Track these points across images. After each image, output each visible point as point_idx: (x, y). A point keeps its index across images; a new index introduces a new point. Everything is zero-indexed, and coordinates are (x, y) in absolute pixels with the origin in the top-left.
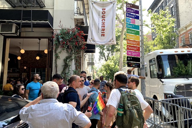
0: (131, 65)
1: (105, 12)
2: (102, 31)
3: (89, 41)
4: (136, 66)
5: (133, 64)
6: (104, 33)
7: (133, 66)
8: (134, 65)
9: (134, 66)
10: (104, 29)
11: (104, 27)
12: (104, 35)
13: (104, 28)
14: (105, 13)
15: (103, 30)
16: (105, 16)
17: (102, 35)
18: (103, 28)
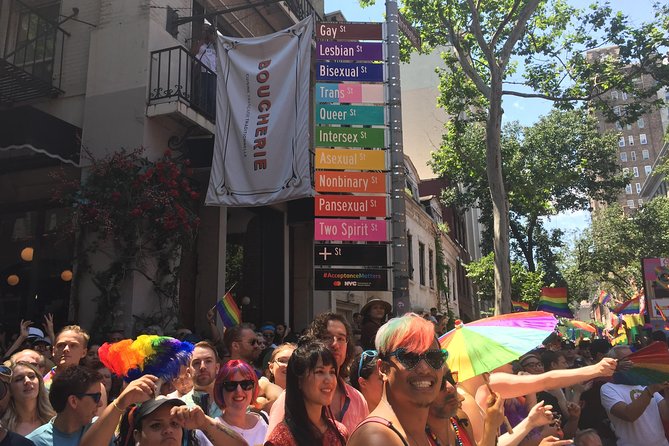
0: (339, 279)
1: (266, 74)
2: (258, 150)
3: (214, 198)
4: (361, 284)
5: (349, 276)
6: (264, 154)
7: (347, 284)
8: (351, 280)
9: (354, 283)
10: (264, 140)
11: (264, 131)
12: (262, 165)
13: (263, 136)
14: (267, 78)
15: (261, 144)
16: (268, 87)
17: (256, 163)
18: (260, 137)
